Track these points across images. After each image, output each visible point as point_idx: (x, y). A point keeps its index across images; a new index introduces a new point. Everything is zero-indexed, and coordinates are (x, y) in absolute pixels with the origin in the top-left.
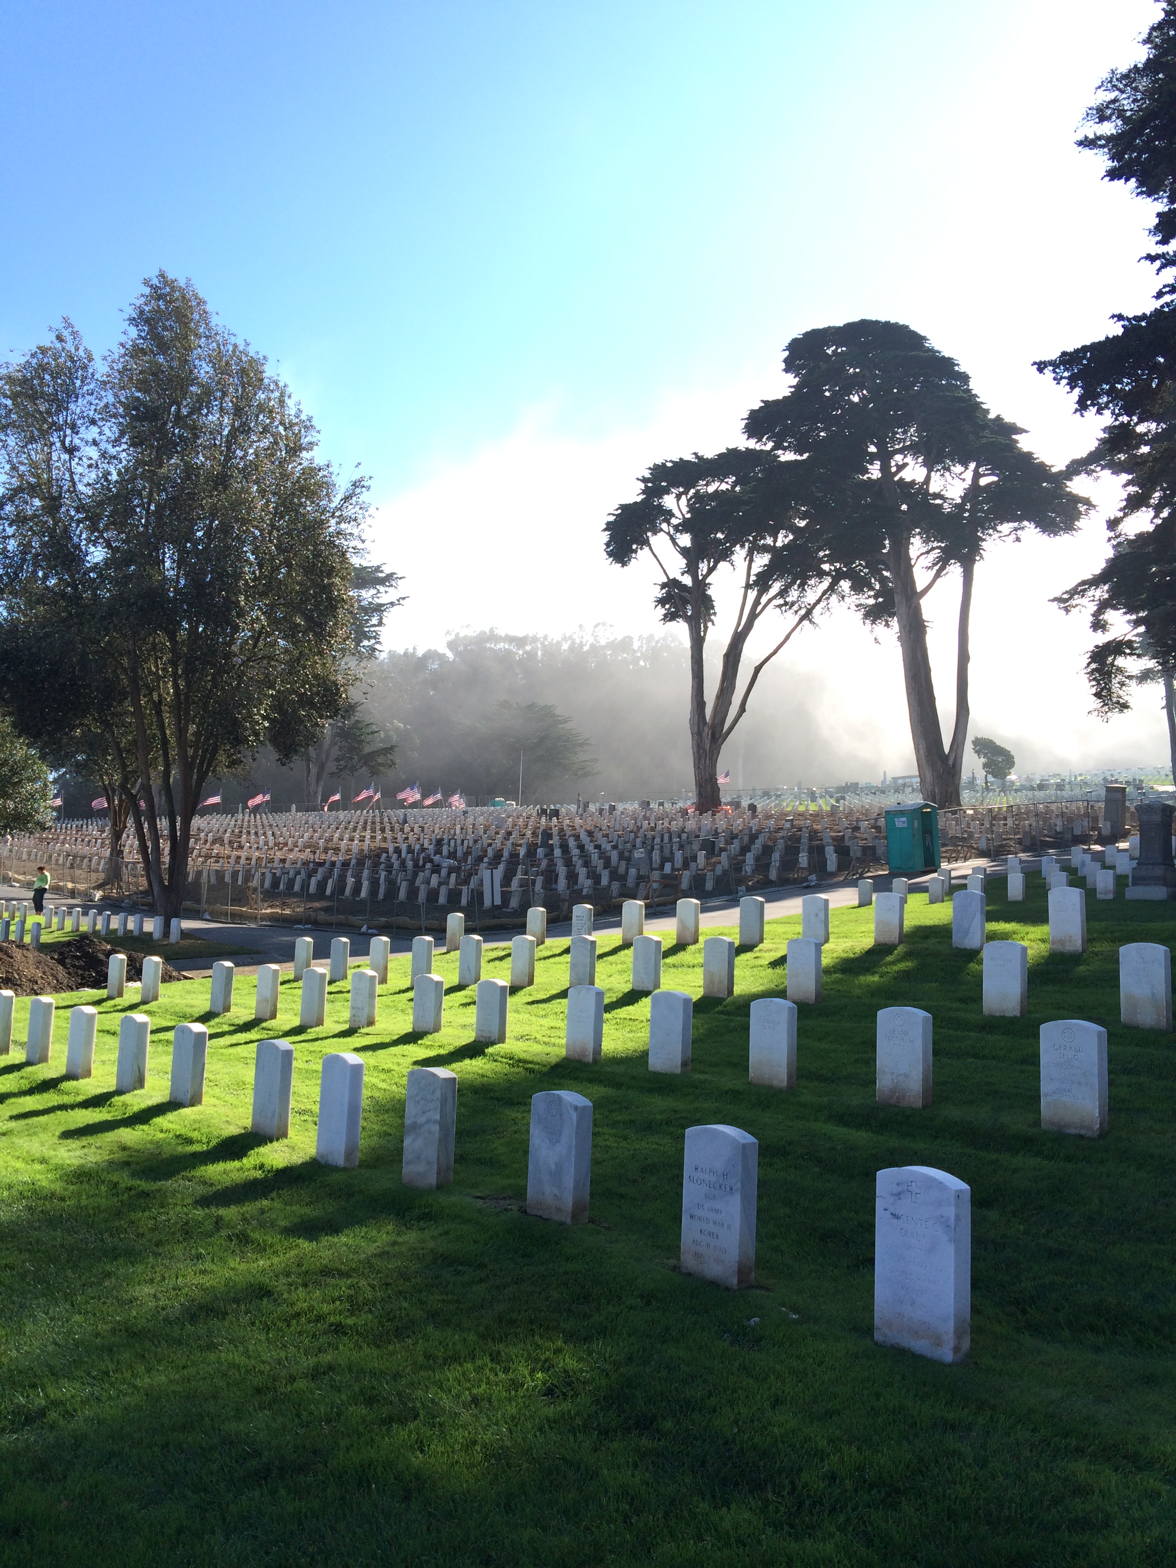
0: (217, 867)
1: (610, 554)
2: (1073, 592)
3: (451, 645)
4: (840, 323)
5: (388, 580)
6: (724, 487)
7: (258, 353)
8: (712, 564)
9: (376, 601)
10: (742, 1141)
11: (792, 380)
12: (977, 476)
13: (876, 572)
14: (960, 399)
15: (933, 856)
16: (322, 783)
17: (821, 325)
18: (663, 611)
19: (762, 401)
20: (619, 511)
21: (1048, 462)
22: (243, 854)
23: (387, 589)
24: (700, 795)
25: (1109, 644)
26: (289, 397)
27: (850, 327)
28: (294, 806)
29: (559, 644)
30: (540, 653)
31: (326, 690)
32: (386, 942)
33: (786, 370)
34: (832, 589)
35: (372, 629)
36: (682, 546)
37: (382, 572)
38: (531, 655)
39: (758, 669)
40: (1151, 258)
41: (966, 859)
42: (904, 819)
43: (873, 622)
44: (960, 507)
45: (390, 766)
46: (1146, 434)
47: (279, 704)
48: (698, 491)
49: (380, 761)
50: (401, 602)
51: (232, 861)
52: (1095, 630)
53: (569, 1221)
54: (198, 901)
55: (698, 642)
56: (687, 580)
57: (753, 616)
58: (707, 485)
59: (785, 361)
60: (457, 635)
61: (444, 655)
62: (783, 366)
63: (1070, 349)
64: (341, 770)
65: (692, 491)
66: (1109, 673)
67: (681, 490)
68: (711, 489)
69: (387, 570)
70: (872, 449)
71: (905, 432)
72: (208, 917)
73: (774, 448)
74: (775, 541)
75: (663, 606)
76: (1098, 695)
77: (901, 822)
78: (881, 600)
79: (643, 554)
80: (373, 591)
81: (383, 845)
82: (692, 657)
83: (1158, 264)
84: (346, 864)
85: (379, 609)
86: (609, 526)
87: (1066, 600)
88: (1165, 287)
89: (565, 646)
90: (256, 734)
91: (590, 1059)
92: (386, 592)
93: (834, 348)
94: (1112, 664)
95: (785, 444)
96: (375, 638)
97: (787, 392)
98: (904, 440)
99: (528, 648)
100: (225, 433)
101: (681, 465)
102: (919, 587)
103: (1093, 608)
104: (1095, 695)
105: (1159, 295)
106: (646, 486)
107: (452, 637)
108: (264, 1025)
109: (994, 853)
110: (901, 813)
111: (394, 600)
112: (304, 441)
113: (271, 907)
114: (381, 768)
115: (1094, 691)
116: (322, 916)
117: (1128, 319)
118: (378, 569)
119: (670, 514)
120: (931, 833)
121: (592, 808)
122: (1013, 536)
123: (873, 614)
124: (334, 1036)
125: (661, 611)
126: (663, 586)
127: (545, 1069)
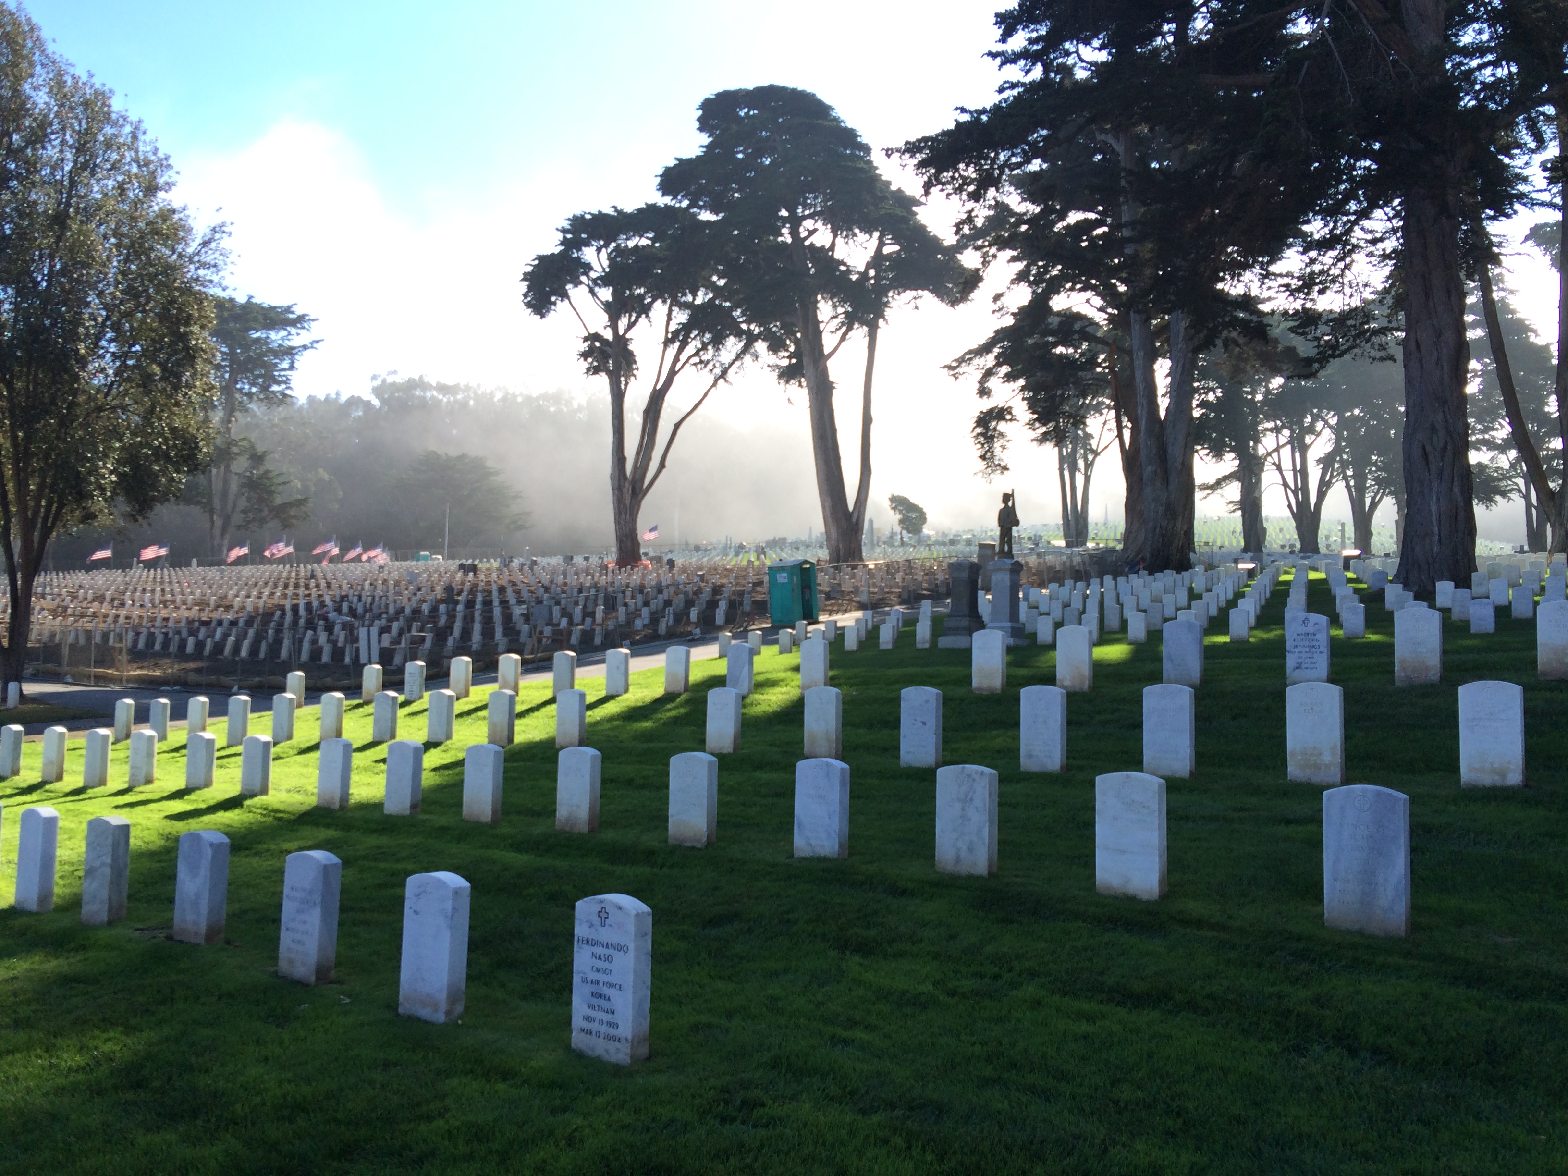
0: (89, 626)
1: (528, 305)
2: (961, 361)
3: (377, 391)
4: (751, 87)
5: (300, 321)
6: (644, 242)
7: (104, 85)
8: (633, 319)
9: (288, 343)
10: (325, 862)
11: (705, 139)
12: (881, 244)
13: (791, 333)
14: (861, 170)
15: (812, 611)
16: (227, 536)
17: (732, 86)
18: (586, 365)
19: (677, 159)
20: (536, 262)
21: (940, 236)
22: (123, 613)
23: (299, 331)
24: (620, 549)
25: (991, 411)
26: (144, 133)
27: (759, 91)
28: (195, 561)
29: (492, 394)
30: (472, 403)
31: (184, 443)
32: (204, 703)
33: (701, 129)
34: (745, 350)
35: (282, 373)
36: (604, 300)
37: (293, 313)
38: (464, 404)
39: (677, 426)
40: (993, 55)
41: (846, 611)
42: (785, 575)
43: (787, 382)
44: (864, 275)
45: (304, 519)
46: (1025, 214)
47: (131, 456)
48: (619, 245)
49: (292, 513)
50: (315, 345)
51: (110, 620)
52: (981, 396)
53: (203, 942)
54: (59, 664)
55: (618, 396)
56: (608, 335)
57: (672, 373)
58: (627, 239)
59: (699, 120)
60: (384, 381)
61: (369, 402)
62: (697, 125)
63: (913, 139)
64: (249, 522)
65: (613, 245)
66: (992, 438)
67: (602, 243)
68: (631, 244)
69: (298, 311)
70: (784, 213)
71: (816, 198)
72: (70, 680)
73: (690, 206)
74: (694, 299)
75: (585, 360)
76: (983, 457)
77: (782, 578)
78: (794, 361)
79: (561, 307)
80: (283, 333)
81: (283, 602)
82: (613, 413)
83: (998, 60)
84: (234, 623)
85: (290, 352)
86: (527, 277)
87: (954, 368)
88: (1005, 82)
89: (498, 396)
90: (102, 489)
91: (337, 806)
92: (298, 334)
93: (746, 110)
94: (995, 429)
95: (701, 203)
96: (285, 383)
97: (699, 152)
98: (815, 205)
99: (459, 397)
100: (67, 168)
101: (600, 218)
102: (827, 351)
103: (979, 375)
104: (981, 457)
105: (1001, 90)
106: (564, 237)
107: (378, 382)
108: (47, 787)
109: (874, 605)
110: (782, 569)
111: (307, 343)
112: (161, 181)
113: (141, 668)
114: (294, 521)
115: (980, 453)
116: (192, 678)
117: (971, 112)
118: (288, 310)
119: (588, 267)
120: (810, 587)
121: (516, 563)
122: (912, 304)
123: (788, 374)
124: (111, 795)
125: (584, 365)
126: (586, 339)
127: (292, 817)
